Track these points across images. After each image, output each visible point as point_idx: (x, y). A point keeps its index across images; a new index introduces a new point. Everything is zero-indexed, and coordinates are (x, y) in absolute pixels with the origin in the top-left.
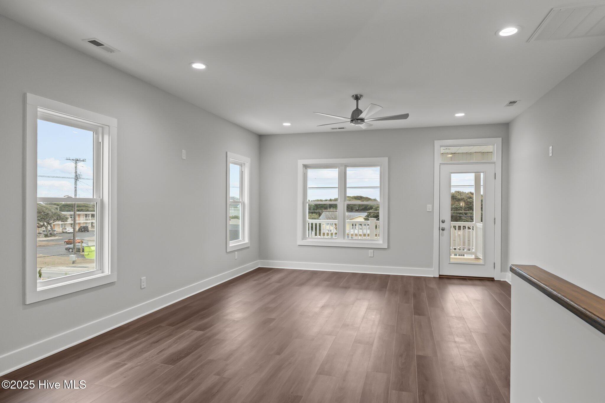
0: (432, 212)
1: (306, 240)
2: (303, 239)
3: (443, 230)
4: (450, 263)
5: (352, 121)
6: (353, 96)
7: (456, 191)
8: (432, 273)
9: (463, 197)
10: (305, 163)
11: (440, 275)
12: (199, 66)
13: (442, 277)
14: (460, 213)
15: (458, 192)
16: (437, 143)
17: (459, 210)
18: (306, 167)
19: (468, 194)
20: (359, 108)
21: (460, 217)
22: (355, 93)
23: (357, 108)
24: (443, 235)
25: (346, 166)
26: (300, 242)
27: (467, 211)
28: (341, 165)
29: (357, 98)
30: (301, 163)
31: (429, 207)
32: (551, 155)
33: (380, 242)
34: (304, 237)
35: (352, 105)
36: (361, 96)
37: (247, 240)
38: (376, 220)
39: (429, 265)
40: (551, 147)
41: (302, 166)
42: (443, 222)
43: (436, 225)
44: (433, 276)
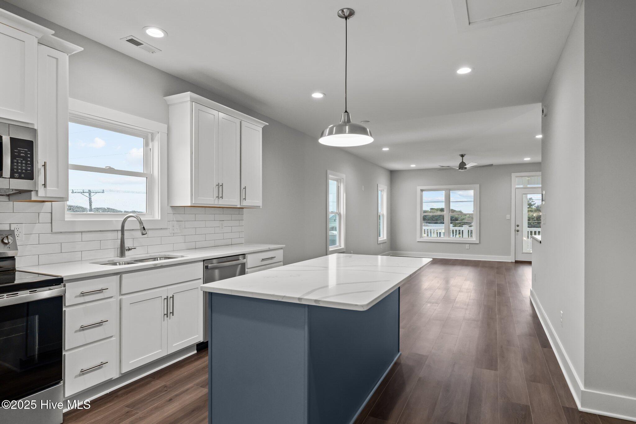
0: (510, 220)
1: (422, 238)
2: (420, 238)
3: (518, 231)
4: (522, 253)
5: (459, 169)
6: (460, 155)
8: (510, 259)
10: (422, 188)
11: (515, 261)
12: (386, 149)
13: (517, 262)
16: (513, 175)
18: (422, 191)
20: (464, 161)
22: (461, 153)
23: (463, 161)
24: (517, 234)
25: (450, 190)
26: (419, 239)
28: (447, 189)
29: (462, 156)
30: (419, 188)
31: (508, 217)
33: (475, 239)
34: (421, 236)
35: (460, 160)
36: (465, 155)
37: (385, 238)
38: (469, 227)
39: (508, 253)
41: (420, 190)
42: (518, 226)
43: (513, 228)
44: (511, 261)
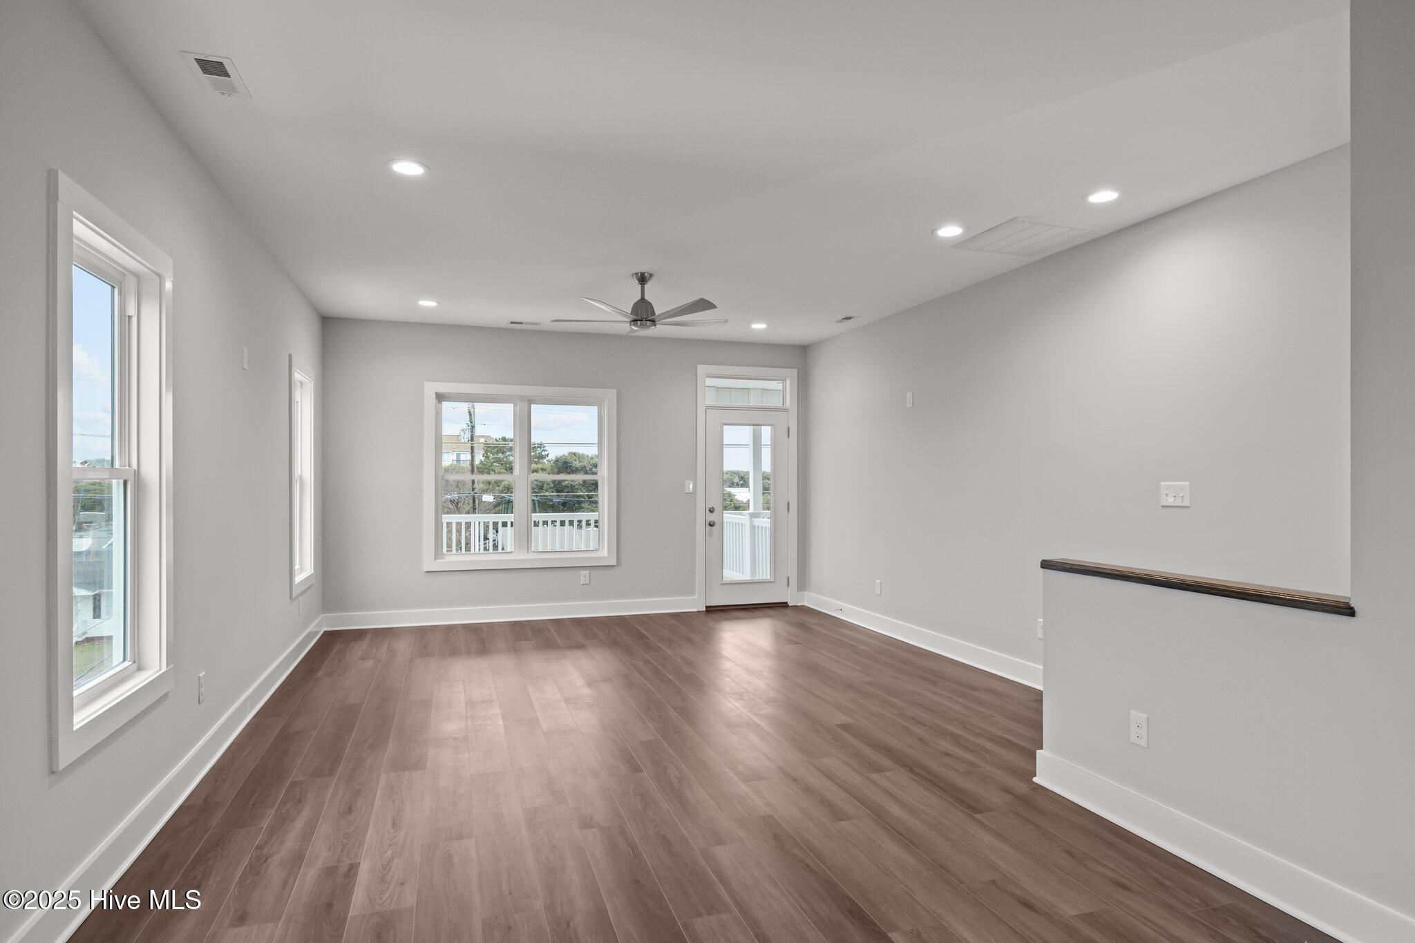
0: (694, 493)
1: (442, 558)
2: (435, 558)
3: (712, 525)
4: (722, 584)
5: (633, 322)
6: (637, 274)
7: (571, 453)
8: (693, 604)
9: (585, 463)
10: (440, 390)
11: (707, 607)
12: (408, 168)
13: (711, 610)
14: (578, 496)
15: (575, 454)
16: (702, 370)
17: (577, 489)
18: (440, 397)
19: (592, 458)
20: (646, 297)
21: (579, 503)
22: (639, 269)
23: (643, 298)
24: (711, 535)
25: (531, 401)
26: (429, 564)
27: (591, 491)
28: (522, 398)
29: (643, 279)
30: (431, 388)
31: (689, 485)
32: (909, 405)
33: (605, 554)
34: (438, 554)
35: (633, 293)
36: (651, 275)
37: (309, 568)
39: (691, 591)
40: (909, 395)
41: (434, 396)
42: (712, 511)
43: (701, 517)
44: (696, 610)
